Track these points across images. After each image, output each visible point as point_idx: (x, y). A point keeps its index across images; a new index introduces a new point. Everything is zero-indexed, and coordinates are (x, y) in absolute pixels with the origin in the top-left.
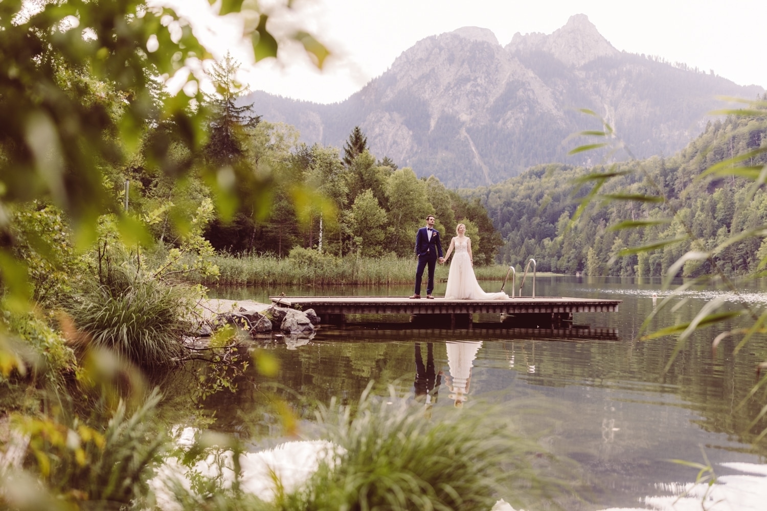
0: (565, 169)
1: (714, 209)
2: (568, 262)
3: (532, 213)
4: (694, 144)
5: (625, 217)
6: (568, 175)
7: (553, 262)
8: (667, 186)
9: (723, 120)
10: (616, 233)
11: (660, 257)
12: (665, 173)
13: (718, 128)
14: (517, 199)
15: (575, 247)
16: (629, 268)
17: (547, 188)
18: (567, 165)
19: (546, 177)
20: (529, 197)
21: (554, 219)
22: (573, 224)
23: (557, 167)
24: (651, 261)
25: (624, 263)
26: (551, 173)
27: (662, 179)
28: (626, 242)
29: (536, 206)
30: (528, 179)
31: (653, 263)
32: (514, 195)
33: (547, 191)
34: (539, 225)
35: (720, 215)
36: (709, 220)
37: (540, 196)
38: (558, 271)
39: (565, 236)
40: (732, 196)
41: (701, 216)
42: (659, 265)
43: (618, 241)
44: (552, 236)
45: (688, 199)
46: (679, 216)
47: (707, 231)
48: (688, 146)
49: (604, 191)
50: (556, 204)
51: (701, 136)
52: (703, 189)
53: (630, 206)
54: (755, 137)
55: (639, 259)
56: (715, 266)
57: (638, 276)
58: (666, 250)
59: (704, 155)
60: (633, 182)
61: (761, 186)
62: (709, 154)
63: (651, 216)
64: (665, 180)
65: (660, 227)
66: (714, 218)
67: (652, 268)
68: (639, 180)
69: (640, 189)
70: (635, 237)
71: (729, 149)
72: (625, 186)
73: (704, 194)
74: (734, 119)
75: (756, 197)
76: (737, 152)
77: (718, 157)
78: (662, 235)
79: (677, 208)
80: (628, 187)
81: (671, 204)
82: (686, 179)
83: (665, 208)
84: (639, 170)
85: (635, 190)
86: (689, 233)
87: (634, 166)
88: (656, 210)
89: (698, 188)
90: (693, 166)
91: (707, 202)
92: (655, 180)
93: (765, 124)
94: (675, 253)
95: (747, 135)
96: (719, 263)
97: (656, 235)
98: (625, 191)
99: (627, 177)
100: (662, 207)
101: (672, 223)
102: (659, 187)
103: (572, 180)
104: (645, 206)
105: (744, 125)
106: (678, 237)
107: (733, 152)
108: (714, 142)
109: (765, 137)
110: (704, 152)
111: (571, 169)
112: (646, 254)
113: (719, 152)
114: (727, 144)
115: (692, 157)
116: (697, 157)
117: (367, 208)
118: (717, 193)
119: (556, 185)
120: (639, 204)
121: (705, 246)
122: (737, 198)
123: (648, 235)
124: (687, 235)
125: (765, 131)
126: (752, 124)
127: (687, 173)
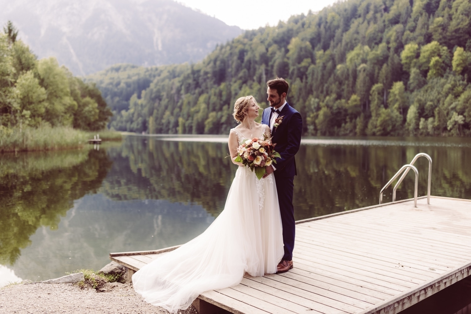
0: (133, 67)
1: (220, 95)
2: (138, 125)
3: (115, 95)
4: (209, 57)
5: (171, 99)
7: (128, 125)
8: (194, 80)
9: (225, 44)
10: (166, 108)
11: (192, 123)
12: (193, 72)
13: (222, 47)
14: (103, 85)
15: (141, 116)
16: (174, 129)
17: (123, 79)
18: (135, 65)
19: (122, 72)
20: (111, 84)
21: (128, 98)
22: (140, 102)
23: (128, 65)
24: (187, 125)
25: (171, 126)
26: (125, 69)
27: (191, 76)
28: (172, 114)
29: (116, 90)
30: (110, 72)
32: (101, 82)
33: (123, 81)
34: (118, 102)
35: (224, 98)
36: (218, 101)
37: (118, 84)
38: (131, 131)
39: (135, 109)
41: (214, 99)
42: (191, 127)
43: (168, 113)
44: (127, 109)
45: (207, 88)
46: (202, 98)
47: (217, 107)
48: (206, 57)
49: (158, 82)
50: (129, 89)
51: (213, 52)
52: (215, 83)
53: (174, 91)
54: (242, 54)
55: (180, 123)
56: (221, 128)
57: (179, 134)
58: (195, 118)
59: (215, 63)
60: (174, 77)
61: (245, 82)
62: (218, 63)
63: (186, 98)
64: (194, 77)
65: (192, 104)
66: (221, 100)
67: (187, 129)
68: (179, 76)
69: (179, 82)
70: (177, 110)
71: (228, 61)
72: (170, 79)
73: (216, 86)
74: (230, 43)
75: (243, 89)
76: (233, 62)
77: (223, 65)
78: (193, 110)
79: (201, 94)
80: (172, 80)
81: (197, 91)
82: (205, 77)
83: (194, 94)
84: (178, 70)
85: (176, 82)
86: (208, 108)
87: (176, 68)
88: (189, 94)
89: (212, 82)
90: (209, 69)
91: (217, 91)
92: (188, 77)
93: (247, 47)
94: (200, 120)
95: (238, 53)
96: (224, 126)
97: (189, 109)
98: (171, 83)
99: (171, 74)
100: (192, 92)
101: (199, 102)
102: (190, 81)
103: (138, 74)
104: (183, 92)
105: (236, 47)
106: (201, 111)
107: (230, 62)
108: (221, 56)
109: (247, 54)
110: (215, 61)
111: (137, 67)
112: (184, 121)
113: (223, 62)
114: (228, 57)
115: (209, 64)
116: (212, 64)
117: (29, 86)
118: (223, 85)
119: (129, 77)
120: (179, 91)
121: (216, 116)
122: (233, 88)
123: (185, 110)
124: (206, 110)
125: (247, 51)
126: (240, 47)
127: (206, 73)
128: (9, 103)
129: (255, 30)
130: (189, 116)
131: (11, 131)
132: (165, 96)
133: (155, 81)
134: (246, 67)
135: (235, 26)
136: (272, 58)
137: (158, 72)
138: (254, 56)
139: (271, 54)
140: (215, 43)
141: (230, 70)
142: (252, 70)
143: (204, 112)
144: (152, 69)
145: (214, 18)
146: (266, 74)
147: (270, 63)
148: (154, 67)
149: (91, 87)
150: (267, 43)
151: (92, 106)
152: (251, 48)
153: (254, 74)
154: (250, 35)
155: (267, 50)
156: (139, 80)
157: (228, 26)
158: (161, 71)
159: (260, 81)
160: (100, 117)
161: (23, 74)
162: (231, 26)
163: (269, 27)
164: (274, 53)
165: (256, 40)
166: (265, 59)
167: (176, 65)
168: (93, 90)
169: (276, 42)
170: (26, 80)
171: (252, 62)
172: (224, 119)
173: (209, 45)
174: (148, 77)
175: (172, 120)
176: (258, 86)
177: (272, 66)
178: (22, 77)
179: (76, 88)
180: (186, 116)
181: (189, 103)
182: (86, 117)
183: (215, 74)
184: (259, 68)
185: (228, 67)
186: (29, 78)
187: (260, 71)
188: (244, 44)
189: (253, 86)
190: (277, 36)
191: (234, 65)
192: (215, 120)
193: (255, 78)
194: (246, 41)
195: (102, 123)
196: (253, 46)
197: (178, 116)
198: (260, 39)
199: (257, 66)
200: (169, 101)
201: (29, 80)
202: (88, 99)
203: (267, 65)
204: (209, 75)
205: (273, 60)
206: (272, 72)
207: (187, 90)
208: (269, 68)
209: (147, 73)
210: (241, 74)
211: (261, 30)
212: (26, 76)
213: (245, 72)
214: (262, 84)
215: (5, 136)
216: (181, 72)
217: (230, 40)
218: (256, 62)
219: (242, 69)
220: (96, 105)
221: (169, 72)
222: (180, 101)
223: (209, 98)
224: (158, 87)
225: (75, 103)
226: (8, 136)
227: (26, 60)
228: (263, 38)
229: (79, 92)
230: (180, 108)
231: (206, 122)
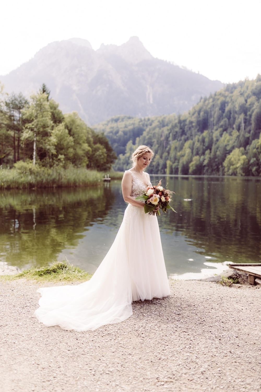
0: (129, 118)
1: (203, 141)
3: (114, 141)
4: (194, 108)
5: (161, 144)
6: (131, 121)
7: (125, 167)
8: (181, 128)
9: (208, 96)
10: (157, 152)
11: (178, 165)
12: (180, 122)
13: (206, 100)
16: (162, 170)
17: (121, 128)
18: (131, 116)
19: (120, 122)
21: (124, 144)
22: (134, 147)
23: (125, 117)
24: (173, 167)
25: (160, 168)
26: (123, 120)
27: (178, 125)
28: (161, 157)
29: (115, 137)
30: (110, 123)
31: (175, 168)
33: (121, 130)
34: (117, 147)
35: (206, 144)
36: (202, 146)
37: (117, 132)
40: (212, 135)
41: (197, 145)
42: (177, 169)
43: (158, 157)
44: (124, 153)
45: (191, 135)
46: (187, 144)
47: (200, 152)
48: (191, 109)
49: (150, 130)
50: (126, 136)
51: (198, 104)
52: (198, 131)
53: (163, 139)
54: (223, 105)
55: (168, 165)
56: (204, 169)
57: (167, 174)
58: (181, 161)
59: (199, 114)
60: (164, 126)
61: (225, 130)
62: (202, 114)
63: (173, 144)
64: (180, 126)
65: (178, 149)
66: (204, 145)
67: (174, 170)
68: (167, 125)
69: (168, 130)
70: (165, 154)
71: (211, 111)
72: (160, 128)
73: (199, 133)
74: (213, 96)
75: (223, 136)
76: (215, 113)
77: (206, 115)
78: (179, 154)
79: (186, 140)
80: (162, 129)
81: (183, 138)
82: (190, 126)
83: (180, 140)
84: (167, 120)
85: (165, 130)
86: (192, 152)
87: (164, 118)
88: (176, 141)
89: (196, 130)
90: (194, 119)
91: (200, 138)
92: (176, 126)
93: (228, 99)
94: (185, 163)
95: (219, 105)
96: (206, 168)
97: (176, 154)
98: (160, 131)
99: (161, 124)
100: (179, 139)
101: (184, 148)
102: (177, 129)
103: (133, 124)
104: (170, 139)
105: (218, 99)
106: (186, 155)
107: (213, 113)
108: (204, 107)
109: (228, 105)
110: (199, 112)
111: (133, 118)
112: (171, 163)
113: (206, 112)
114: (210, 108)
115: (193, 114)
116: (196, 115)
117: (61, 136)
118: (205, 133)
119: (126, 127)
120: (167, 138)
121: (199, 160)
122: (214, 136)
123: (172, 154)
124: (191, 154)
125: (228, 103)
126: (222, 99)
127: (191, 122)
128: (49, 149)
129: (235, 83)
130: (176, 159)
131: (50, 171)
132: (155, 143)
133: (147, 130)
134: (226, 116)
135: (217, 81)
136: (250, 108)
137: (150, 121)
138: (234, 107)
139: (250, 105)
140: (199, 97)
141: (212, 119)
142: (232, 119)
143: (189, 155)
144: (145, 120)
145: (199, 74)
146: (245, 122)
147: (249, 113)
148: (147, 118)
149: (100, 136)
150: (246, 95)
151: (102, 151)
152: (231, 100)
153: (234, 123)
154: (231, 88)
155: (246, 101)
156: (134, 128)
157: (211, 81)
158: (153, 121)
159: (239, 129)
160: (107, 160)
161: (57, 126)
162: (213, 81)
163: (248, 80)
164: (252, 104)
165: (236, 92)
166: (244, 110)
167: (165, 116)
168: (102, 138)
169: (254, 94)
170: (59, 131)
171: (232, 112)
172: (206, 162)
173: (193, 98)
174: (141, 126)
175: (161, 162)
176: (238, 133)
177: (251, 116)
178: (56, 128)
179: (90, 136)
180: (173, 159)
181: (176, 148)
182: (97, 160)
183: (198, 123)
184: (238, 118)
185: (211, 116)
186: (61, 130)
187: (239, 120)
188: (226, 97)
189: (232, 133)
190: (256, 89)
191: (216, 116)
192: (198, 163)
193: (234, 126)
194: (227, 93)
195: (109, 165)
196: (233, 98)
197: (166, 159)
198: (240, 91)
199: (236, 116)
200: (159, 147)
201: (61, 131)
202: (98, 145)
203: (246, 114)
204: (194, 124)
205: (251, 110)
206: (250, 120)
207: (175, 138)
208: (248, 117)
209: (141, 123)
210: (222, 123)
211: (241, 84)
212: (58, 127)
213: (225, 121)
214: (240, 131)
215: (46, 175)
216: (170, 122)
217: (213, 93)
218: (236, 112)
219: (223, 119)
220: (105, 150)
221: (159, 122)
222: (169, 147)
223: (194, 144)
224: (150, 135)
225: (89, 148)
226: (49, 175)
227: (58, 115)
228: (242, 91)
229: (92, 139)
230: (168, 152)
231: (190, 165)
